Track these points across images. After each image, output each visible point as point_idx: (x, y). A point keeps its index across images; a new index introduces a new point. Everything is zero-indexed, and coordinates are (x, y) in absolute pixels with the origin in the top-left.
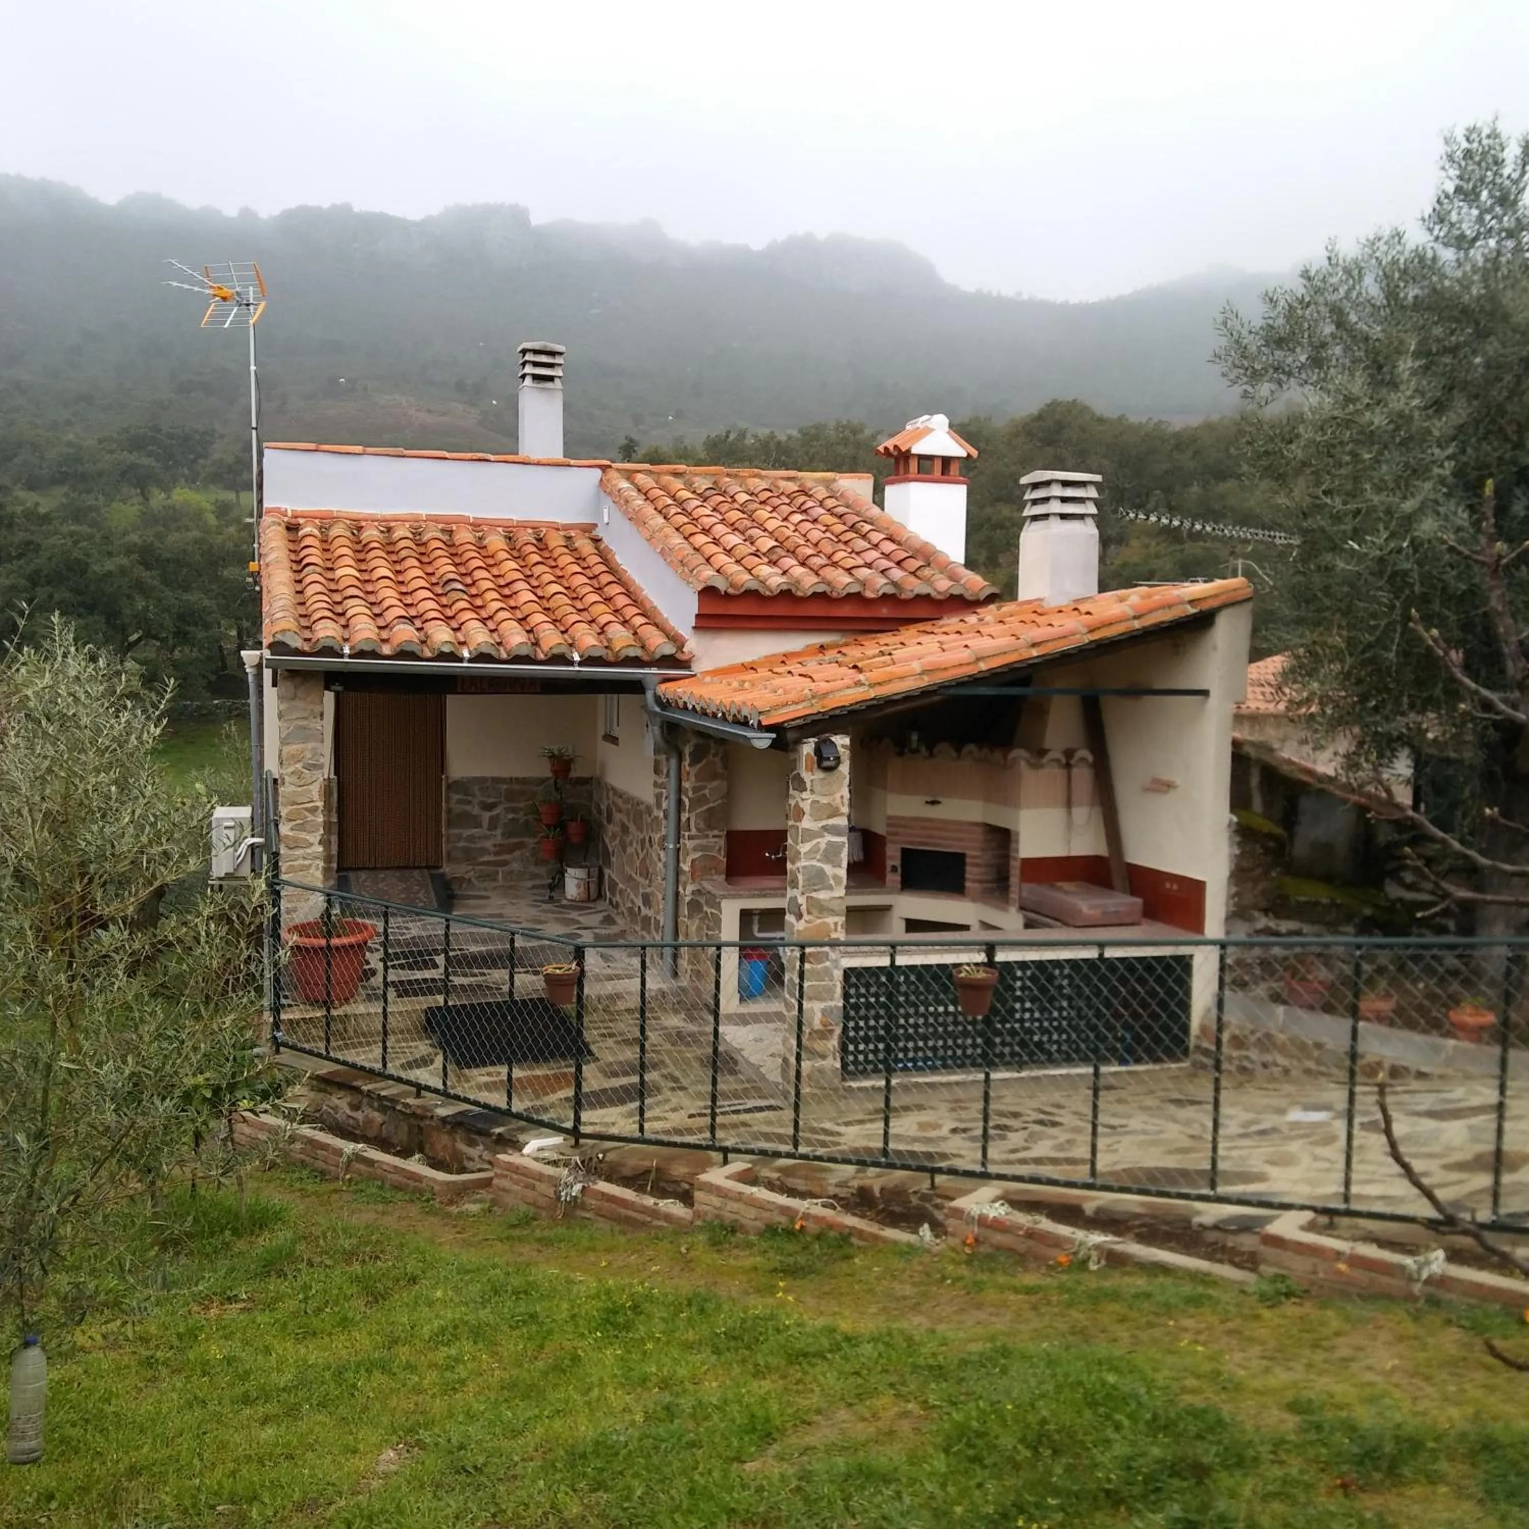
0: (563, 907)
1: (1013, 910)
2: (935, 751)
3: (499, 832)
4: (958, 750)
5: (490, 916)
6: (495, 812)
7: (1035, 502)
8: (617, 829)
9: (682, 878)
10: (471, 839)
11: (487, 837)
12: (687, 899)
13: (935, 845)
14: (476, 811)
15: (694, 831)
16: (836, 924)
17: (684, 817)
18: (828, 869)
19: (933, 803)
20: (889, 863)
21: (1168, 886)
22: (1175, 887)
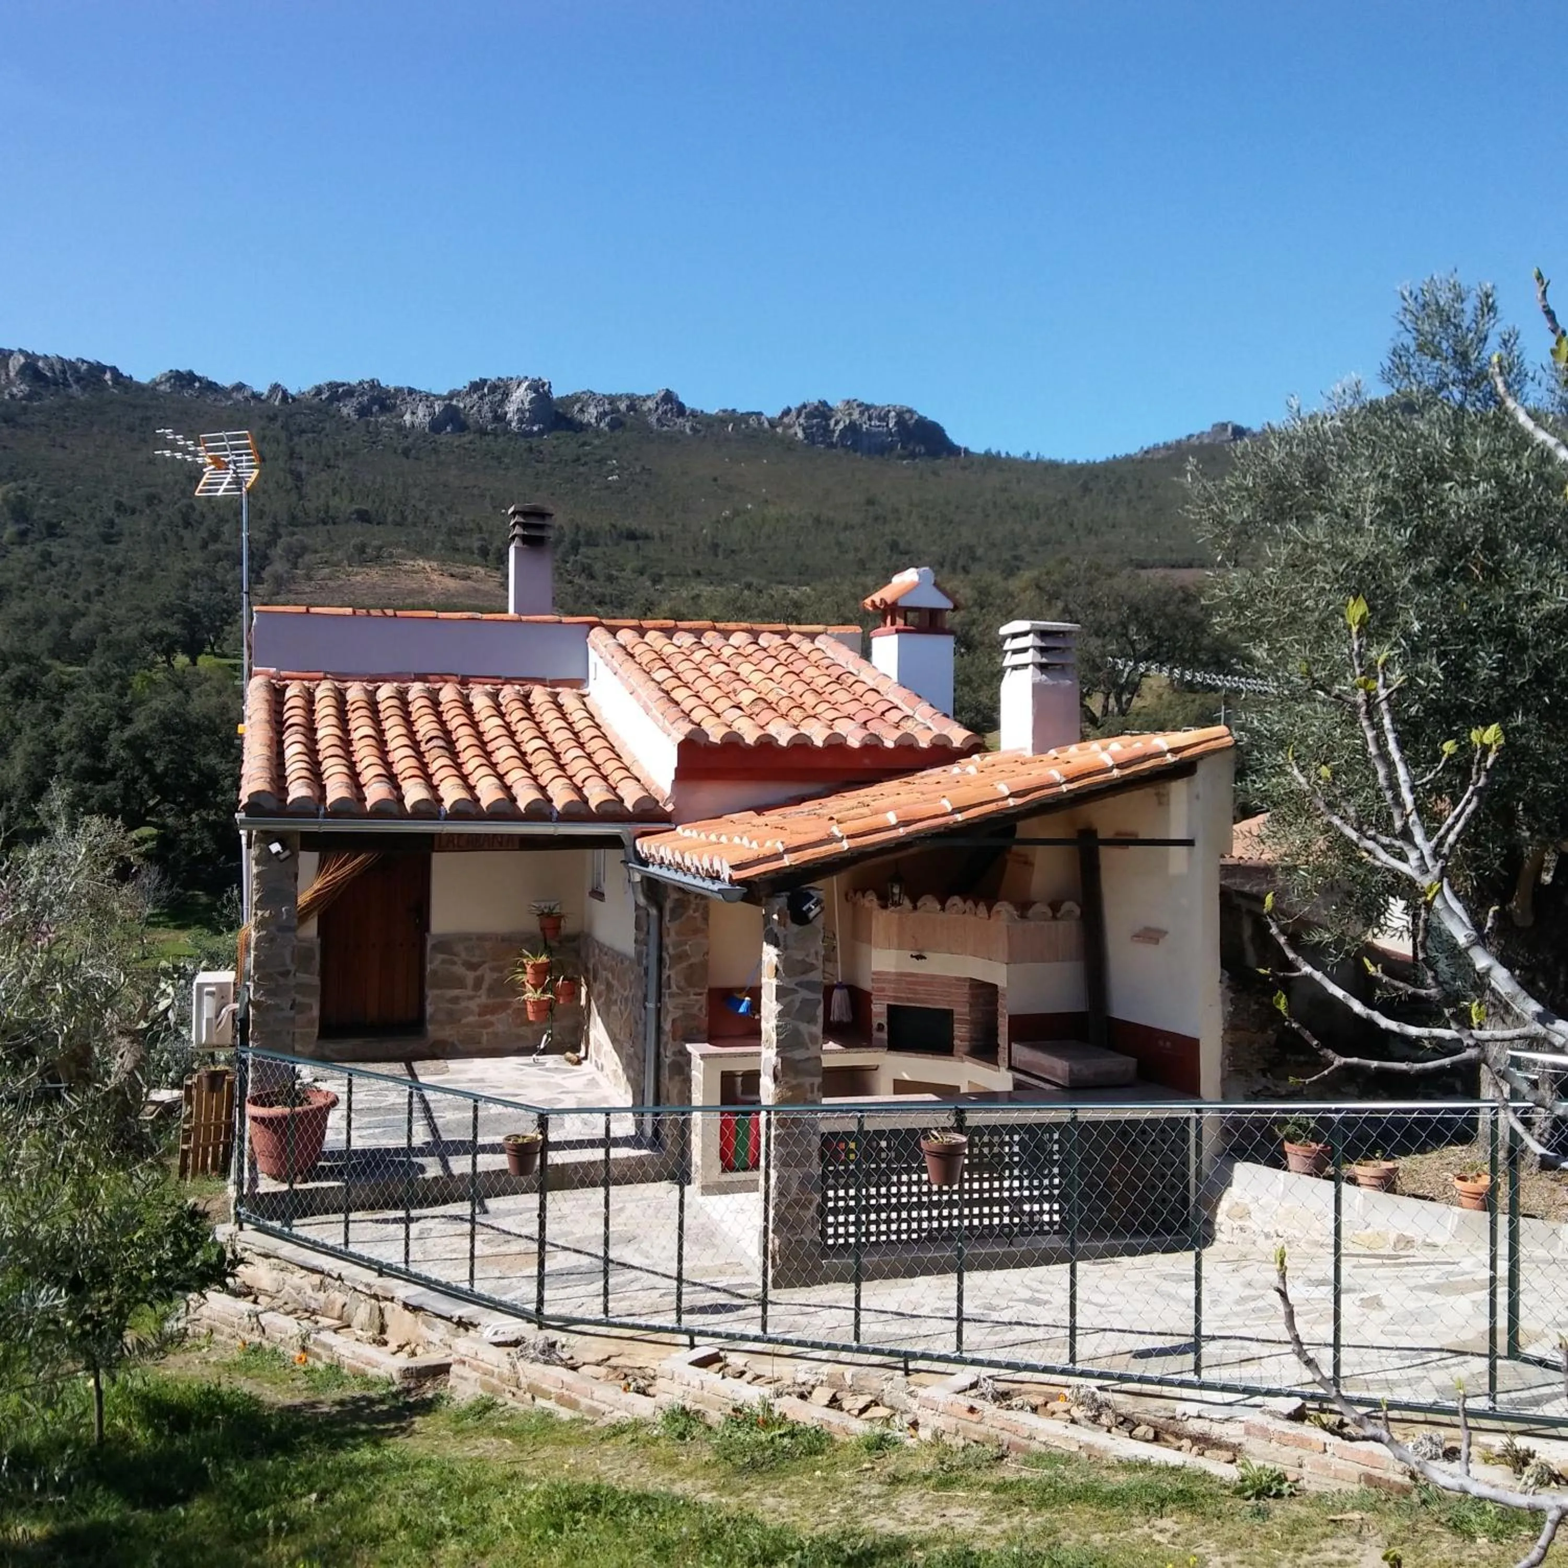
0: (547, 1070)
1: (1003, 1069)
2: (919, 904)
3: (483, 991)
4: (943, 903)
5: (471, 1080)
6: (478, 973)
7: (1015, 652)
8: (603, 987)
9: (664, 1039)
10: (455, 1000)
11: (471, 998)
12: (668, 1061)
13: (923, 1001)
14: (460, 970)
15: (674, 988)
16: (812, 1085)
17: (666, 972)
18: (804, 1027)
19: (919, 957)
20: (876, 1021)
21: (1161, 1043)
22: (1168, 1044)
